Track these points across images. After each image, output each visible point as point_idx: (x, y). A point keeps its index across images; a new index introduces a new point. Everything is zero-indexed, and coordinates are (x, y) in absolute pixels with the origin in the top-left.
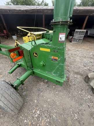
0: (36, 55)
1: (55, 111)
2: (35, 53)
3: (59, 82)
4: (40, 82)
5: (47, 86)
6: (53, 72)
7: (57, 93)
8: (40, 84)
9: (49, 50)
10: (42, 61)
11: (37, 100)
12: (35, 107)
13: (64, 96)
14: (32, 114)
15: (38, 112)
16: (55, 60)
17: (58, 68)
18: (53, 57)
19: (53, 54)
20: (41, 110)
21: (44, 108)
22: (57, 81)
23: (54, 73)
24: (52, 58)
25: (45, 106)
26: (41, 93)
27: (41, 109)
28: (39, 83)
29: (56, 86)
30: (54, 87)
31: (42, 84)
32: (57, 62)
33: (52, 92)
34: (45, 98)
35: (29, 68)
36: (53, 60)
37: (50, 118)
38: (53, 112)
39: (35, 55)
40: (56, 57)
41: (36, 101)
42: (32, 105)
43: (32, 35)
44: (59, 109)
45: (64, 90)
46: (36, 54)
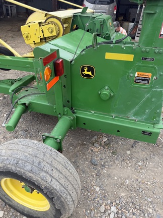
0: (90, 73)
1: (149, 200)
2: (88, 67)
3: (150, 134)
4: (90, 145)
5: (113, 153)
6: (133, 111)
7: (140, 164)
8: (92, 151)
9: (130, 58)
10: (107, 87)
11: (100, 187)
12: (101, 202)
13: (157, 168)
14: (99, 215)
15: (113, 209)
16: (143, 80)
17: (149, 100)
18: (140, 73)
19: (140, 66)
20: (118, 205)
21: (123, 199)
22: (144, 132)
23: (134, 116)
24: (136, 75)
25: (123, 194)
26: (102, 169)
27: (118, 202)
28: (88, 149)
29: (134, 150)
30: (128, 152)
31: (96, 149)
32: (146, 85)
33: (127, 164)
34: (116, 178)
35: (66, 109)
36: (139, 81)
37: (143, 215)
38: (146, 202)
39: (86, 72)
40: (147, 74)
41: (98, 189)
42: (93, 197)
43: (49, 20)
44: (155, 194)
45: (154, 155)
46: (90, 69)
